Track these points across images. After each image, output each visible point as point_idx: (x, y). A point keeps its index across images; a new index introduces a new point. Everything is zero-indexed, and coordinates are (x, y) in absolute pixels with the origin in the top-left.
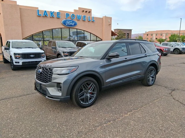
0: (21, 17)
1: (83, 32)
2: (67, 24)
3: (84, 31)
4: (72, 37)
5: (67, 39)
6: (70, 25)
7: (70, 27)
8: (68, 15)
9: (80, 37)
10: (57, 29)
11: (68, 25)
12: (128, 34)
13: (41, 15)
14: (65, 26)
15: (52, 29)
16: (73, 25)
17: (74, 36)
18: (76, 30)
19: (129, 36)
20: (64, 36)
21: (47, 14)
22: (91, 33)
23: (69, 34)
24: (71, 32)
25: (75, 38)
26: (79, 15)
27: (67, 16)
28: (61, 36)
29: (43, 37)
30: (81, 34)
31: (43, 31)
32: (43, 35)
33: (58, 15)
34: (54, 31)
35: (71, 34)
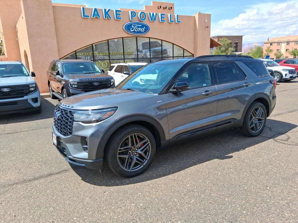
0: (55, 22)
1: (160, 42)
2: (132, 30)
3: (162, 40)
4: (141, 52)
5: (133, 56)
6: (137, 32)
7: (137, 35)
8: (134, 13)
9: (155, 52)
10: (116, 40)
11: (134, 32)
12: (236, 43)
13: (88, 16)
14: (129, 34)
15: (108, 40)
16: (143, 32)
17: (144, 50)
18: (147, 40)
19: (239, 48)
20: (127, 51)
21: (98, 15)
22: (173, 44)
23: (136, 48)
24: (140, 44)
25: (146, 53)
26: (153, 14)
27: (132, 16)
28: (122, 51)
29: (93, 54)
30: (157, 46)
31: (92, 44)
32: (93, 51)
33: (117, 14)
34: (110, 43)
35: (140, 48)
